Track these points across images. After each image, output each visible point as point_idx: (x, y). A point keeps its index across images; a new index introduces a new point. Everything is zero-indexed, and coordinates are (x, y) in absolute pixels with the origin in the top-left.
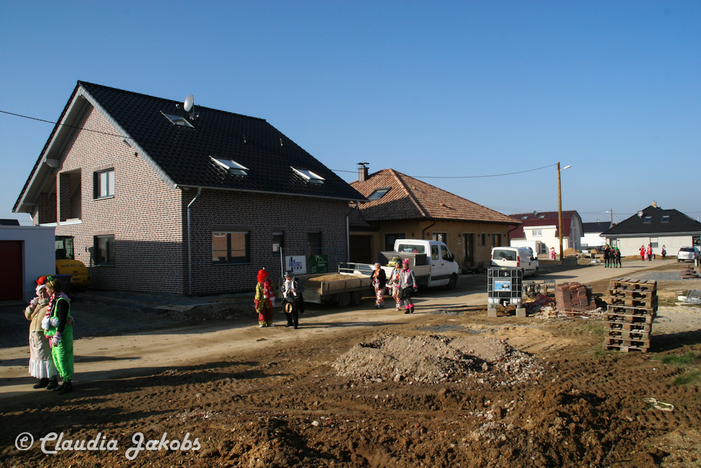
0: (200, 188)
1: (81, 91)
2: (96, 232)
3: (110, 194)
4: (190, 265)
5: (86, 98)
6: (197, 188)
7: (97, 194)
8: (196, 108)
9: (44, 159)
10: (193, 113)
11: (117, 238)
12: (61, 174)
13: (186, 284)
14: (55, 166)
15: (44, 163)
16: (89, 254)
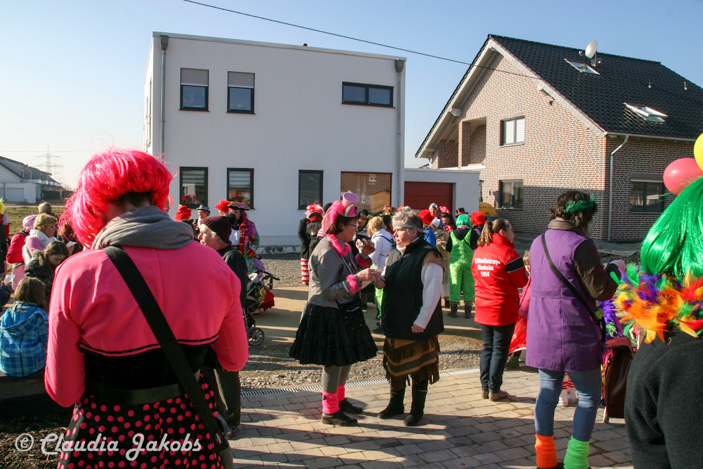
0: (627, 136)
1: (492, 44)
2: (502, 177)
3: (517, 141)
4: (610, 212)
5: (497, 50)
6: (624, 136)
7: (502, 141)
8: (598, 55)
9: (449, 109)
10: (595, 60)
11: (525, 184)
12: (463, 122)
13: (606, 232)
14: (458, 115)
15: (449, 113)
16: (493, 197)
